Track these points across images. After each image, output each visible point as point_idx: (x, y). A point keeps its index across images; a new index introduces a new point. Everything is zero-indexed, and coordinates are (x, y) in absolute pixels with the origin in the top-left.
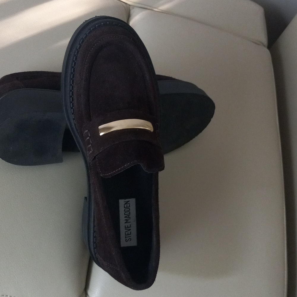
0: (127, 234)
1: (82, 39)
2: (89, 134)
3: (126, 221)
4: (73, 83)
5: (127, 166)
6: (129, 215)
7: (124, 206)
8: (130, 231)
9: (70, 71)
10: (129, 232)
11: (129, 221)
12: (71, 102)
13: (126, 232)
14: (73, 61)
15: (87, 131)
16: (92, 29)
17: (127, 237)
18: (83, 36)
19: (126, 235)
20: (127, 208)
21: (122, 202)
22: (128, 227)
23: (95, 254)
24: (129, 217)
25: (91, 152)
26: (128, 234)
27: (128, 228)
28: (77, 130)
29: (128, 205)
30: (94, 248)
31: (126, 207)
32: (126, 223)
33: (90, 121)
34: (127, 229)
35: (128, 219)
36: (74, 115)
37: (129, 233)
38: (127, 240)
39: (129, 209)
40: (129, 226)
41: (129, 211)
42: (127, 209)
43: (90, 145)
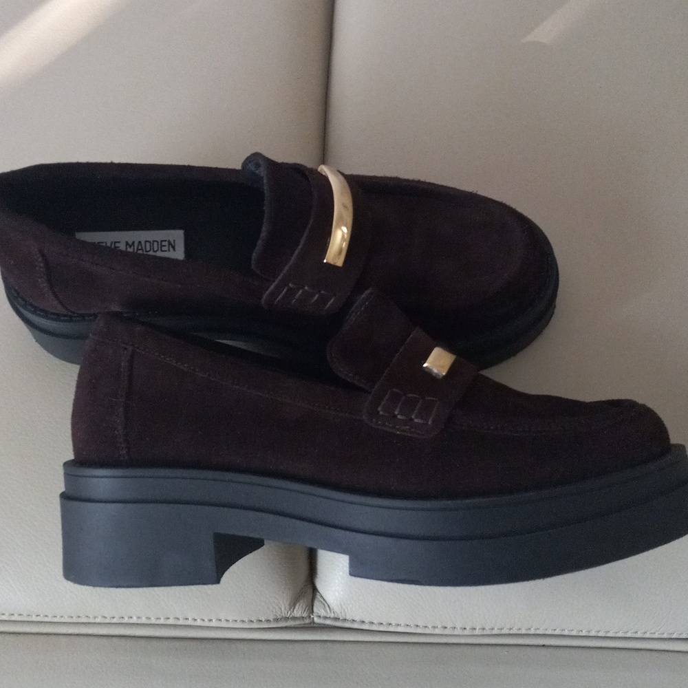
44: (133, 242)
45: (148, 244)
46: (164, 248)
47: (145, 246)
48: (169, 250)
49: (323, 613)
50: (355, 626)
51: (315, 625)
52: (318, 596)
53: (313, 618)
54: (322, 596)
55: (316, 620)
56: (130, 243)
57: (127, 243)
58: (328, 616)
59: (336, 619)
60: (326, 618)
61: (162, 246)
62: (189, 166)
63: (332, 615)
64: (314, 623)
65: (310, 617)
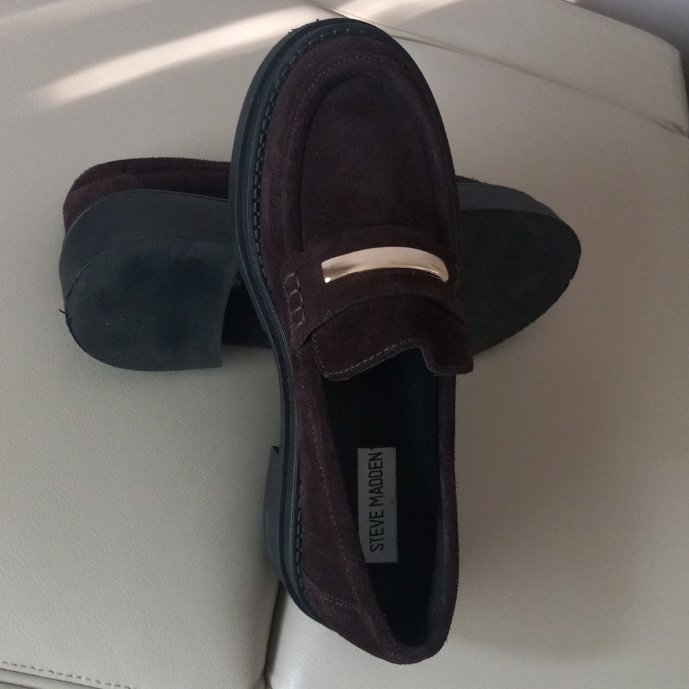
0: (373, 532)
1: (287, 64)
2: (298, 281)
3: (373, 501)
4: (261, 169)
5: (390, 350)
6: (379, 488)
7: (370, 464)
8: (381, 526)
9: (256, 141)
10: (379, 528)
11: (380, 500)
12: (255, 214)
13: (371, 527)
14: (264, 117)
15: (292, 274)
16: (310, 43)
17: (375, 540)
18: (289, 58)
19: (371, 535)
20: (376, 469)
21: (364, 454)
22: (376, 516)
23: (298, 577)
24: (379, 492)
25: (300, 323)
26: (377, 534)
27: (376, 519)
28: (265, 280)
29: (379, 464)
30: (296, 564)
31: (373, 468)
32: (372, 505)
33: (302, 251)
34: (375, 521)
35: (378, 497)
36: (260, 243)
37: (379, 532)
38: (373, 548)
39: (379, 473)
40: (379, 514)
41: (379, 478)
42: (377, 471)
43: (300, 307)
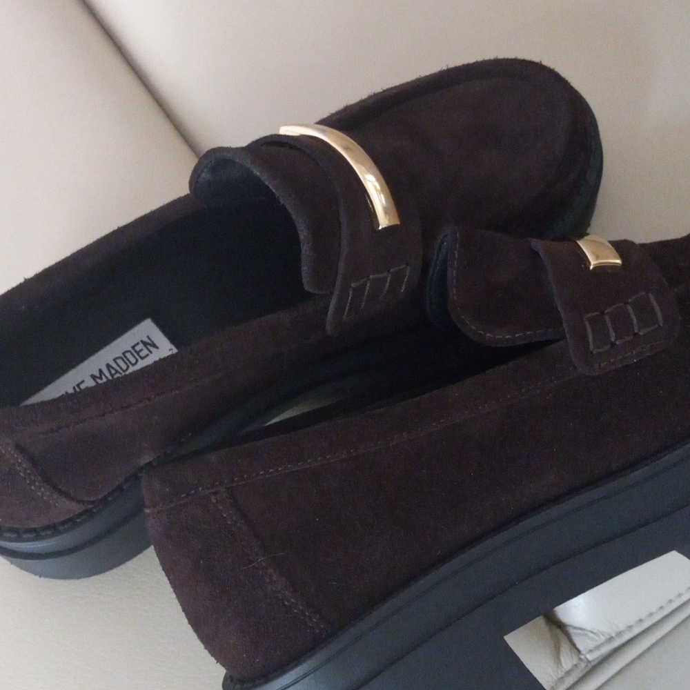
44: (101, 371)
45: (119, 361)
46: (142, 354)
47: (118, 365)
48: (151, 352)
49: (592, 645)
50: (636, 631)
51: (593, 664)
52: (571, 631)
53: (586, 658)
54: (575, 628)
55: (590, 657)
56: (97, 374)
57: (93, 377)
58: (599, 643)
59: (610, 639)
60: (598, 647)
61: (138, 353)
62: (119, 229)
63: (603, 639)
64: (589, 662)
65: (580, 659)
